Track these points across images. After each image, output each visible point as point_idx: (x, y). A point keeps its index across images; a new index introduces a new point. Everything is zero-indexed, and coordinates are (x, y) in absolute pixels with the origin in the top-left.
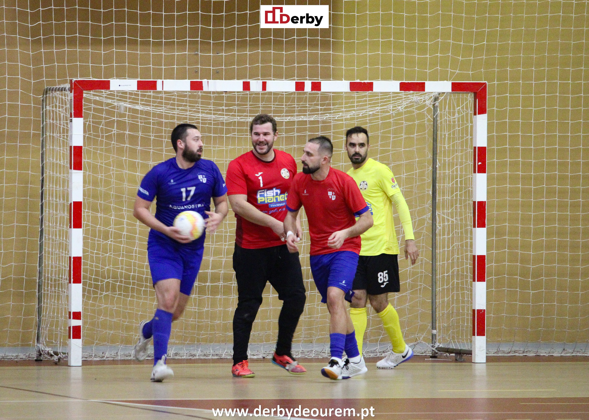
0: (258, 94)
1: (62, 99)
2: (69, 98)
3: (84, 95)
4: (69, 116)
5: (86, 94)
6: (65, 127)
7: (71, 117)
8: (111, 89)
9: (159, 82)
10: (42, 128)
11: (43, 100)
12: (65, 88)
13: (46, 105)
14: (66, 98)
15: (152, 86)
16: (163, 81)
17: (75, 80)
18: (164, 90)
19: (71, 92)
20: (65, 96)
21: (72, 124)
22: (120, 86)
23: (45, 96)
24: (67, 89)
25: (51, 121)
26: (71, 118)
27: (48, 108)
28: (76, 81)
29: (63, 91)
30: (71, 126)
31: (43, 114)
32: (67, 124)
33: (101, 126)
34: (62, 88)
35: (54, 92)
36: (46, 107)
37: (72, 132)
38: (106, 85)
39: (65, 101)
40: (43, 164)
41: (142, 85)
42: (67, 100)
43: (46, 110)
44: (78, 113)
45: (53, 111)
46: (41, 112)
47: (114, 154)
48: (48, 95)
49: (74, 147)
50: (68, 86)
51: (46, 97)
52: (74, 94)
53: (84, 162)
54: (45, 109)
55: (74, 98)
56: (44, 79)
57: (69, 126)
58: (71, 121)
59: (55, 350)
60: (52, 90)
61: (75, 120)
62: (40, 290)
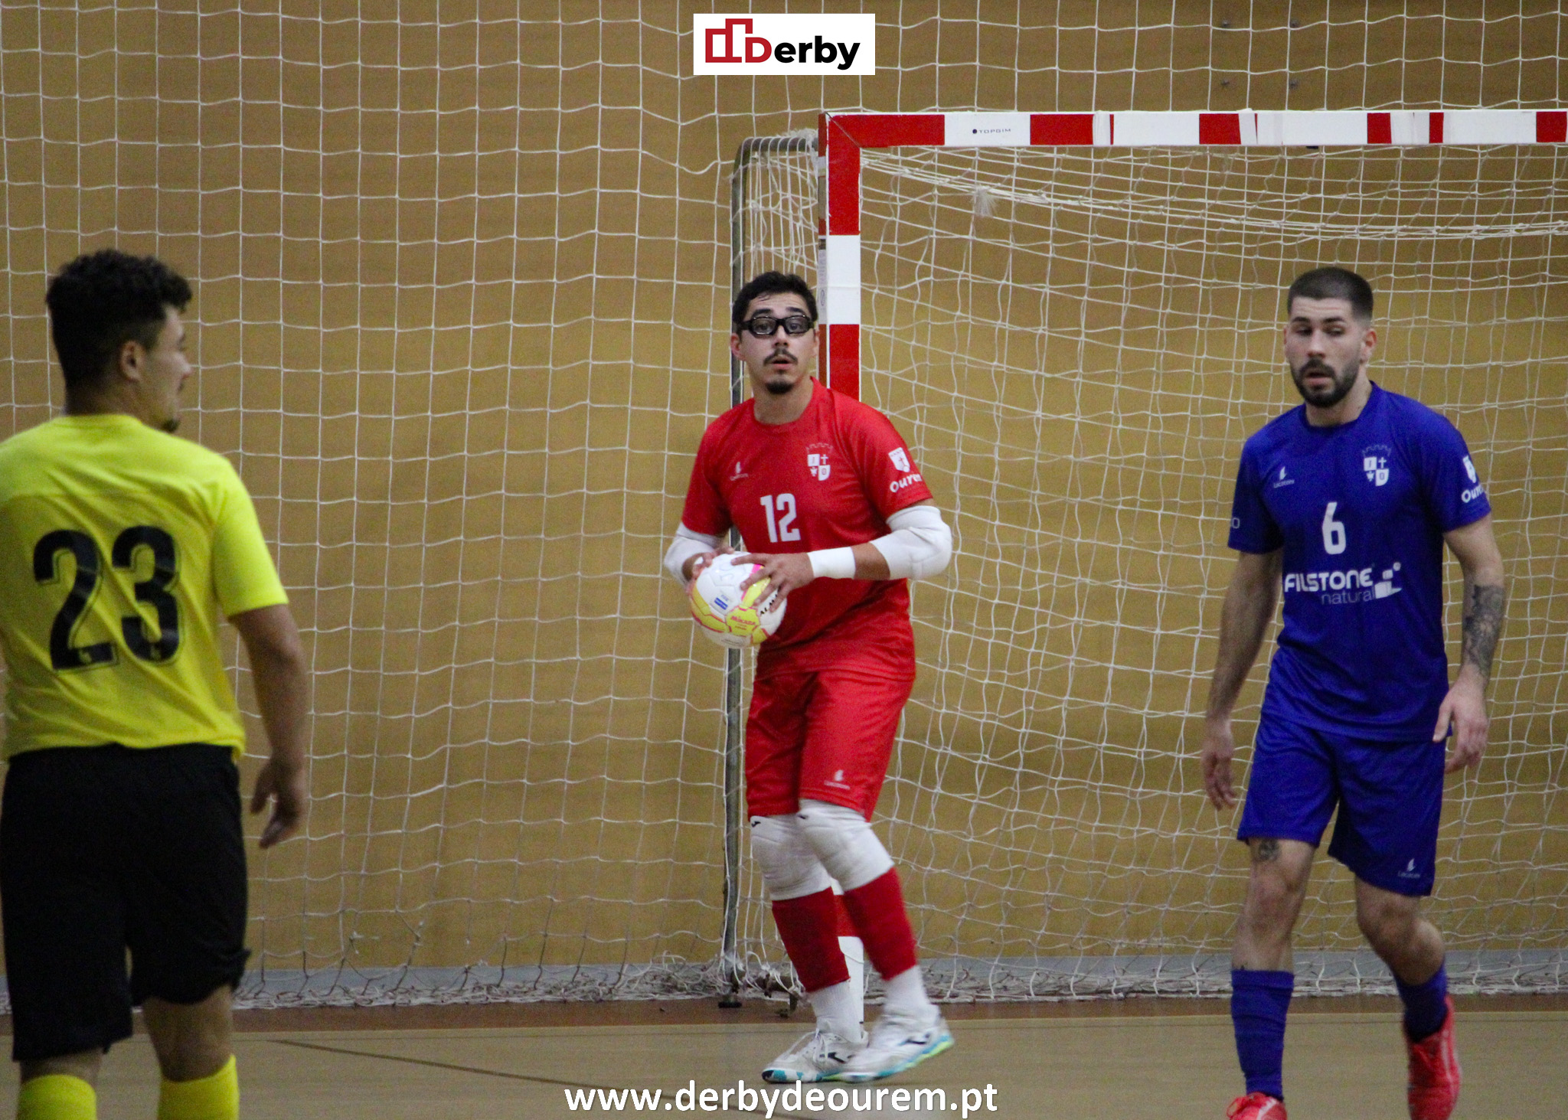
0: (1418, 151)
1: (794, 176)
2: (816, 174)
3: (864, 162)
4: (815, 229)
5: (867, 159)
6: (805, 265)
7: (822, 231)
8: (949, 141)
9: (1100, 119)
10: (734, 267)
11: (735, 182)
12: (803, 142)
13: (745, 198)
14: (808, 171)
15: (1078, 130)
16: (1112, 117)
17: (833, 114)
18: (1116, 143)
19: (822, 154)
20: (803, 166)
21: (824, 255)
22: (975, 131)
23: (741, 167)
24: (809, 143)
25: (762, 248)
26: (820, 237)
27: (752, 204)
28: (837, 118)
29: (798, 152)
30: (823, 263)
31: (735, 224)
32: (810, 254)
33: (921, 262)
34: (795, 141)
35: (768, 153)
36: (745, 204)
37: (824, 281)
38: (931, 131)
39: (804, 182)
40: (739, 384)
41: (1044, 131)
42: (808, 181)
43: (744, 213)
44: (844, 220)
45: (767, 215)
46: (731, 220)
47: (962, 350)
48: (750, 165)
49: (832, 327)
50: (811, 135)
51: (745, 171)
52: (831, 159)
53: (867, 375)
54: (741, 210)
55: (831, 172)
56: (716, 113)
57: (816, 263)
58: (822, 245)
59: (785, 975)
60: (765, 147)
61: (834, 241)
62: (733, 782)
